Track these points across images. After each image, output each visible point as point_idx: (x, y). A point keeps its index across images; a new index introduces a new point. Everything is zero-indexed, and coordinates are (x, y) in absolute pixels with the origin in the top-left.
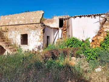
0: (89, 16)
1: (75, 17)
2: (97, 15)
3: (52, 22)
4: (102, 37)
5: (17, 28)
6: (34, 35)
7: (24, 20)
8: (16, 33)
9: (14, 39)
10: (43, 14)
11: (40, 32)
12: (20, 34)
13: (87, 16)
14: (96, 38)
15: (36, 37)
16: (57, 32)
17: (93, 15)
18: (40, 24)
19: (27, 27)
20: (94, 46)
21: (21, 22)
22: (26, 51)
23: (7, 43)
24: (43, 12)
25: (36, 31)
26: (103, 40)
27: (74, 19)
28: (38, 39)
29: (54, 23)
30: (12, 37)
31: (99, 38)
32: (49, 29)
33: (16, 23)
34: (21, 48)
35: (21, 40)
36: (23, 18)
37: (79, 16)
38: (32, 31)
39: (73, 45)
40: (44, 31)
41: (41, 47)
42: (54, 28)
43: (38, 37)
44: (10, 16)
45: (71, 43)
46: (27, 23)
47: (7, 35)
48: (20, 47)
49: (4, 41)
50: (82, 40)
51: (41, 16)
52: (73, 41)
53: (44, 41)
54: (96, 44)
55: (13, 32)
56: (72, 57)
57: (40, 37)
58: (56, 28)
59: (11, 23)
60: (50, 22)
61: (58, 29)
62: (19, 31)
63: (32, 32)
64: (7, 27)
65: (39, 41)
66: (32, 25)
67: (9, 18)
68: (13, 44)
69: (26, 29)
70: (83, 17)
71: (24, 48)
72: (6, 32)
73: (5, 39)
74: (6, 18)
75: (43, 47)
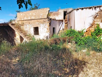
0: (90, 8)
1: (78, 9)
2: (98, 7)
3: (57, 14)
4: (93, 29)
5: (30, 22)
6: (43, 27)
7: (35, 16)
8: (30, 26)
9: (29, 31)
10: (49, 11)
11: (47, 25)
12: (33, 27)
13: (88, 8)
14: (88, 29)
15: (44, 29)
16: (61, 24)
17: (94, 7)
18: (47, 19)
19: (38, 21)
20: (87, 35)
21: (33, 18)
22: (38, 39)
23: (24, 34)
24: (49, 9)
25: (44, 25)
26: (94, 31)
27: (77, 11)
28: (46, 31)
29: (59, 15)
30: (27, 30)
31: (91, 29)
32: (54, 21)
33: (29, 19)
34: (35, 37)
35: (34, 31)
36: (34, 14)
37: (81, 9)
38: (41, 24)
39: (70, 35)
40: (50, 24)
41: (49, 37)
42: (59, 20)
43: (46, 29)
44: (24, 13)
45: (69, 33)
46: (37, 18)
47: (23, 28)
48: (33, 37)
49: (22, 32)
50: (78, 31)
51: (48, 12)
52: (71, 31)
53: (50, 32)
54: (88, 34)
55: (28, 26)
56: (68, 43)
57: (47, 29)
58: (61, 20)
59: (25, 18)
60: (56, 14)
61: (62, 21)
62: (32, 25)
63: (42, 26)
64: (23, 21)
65: (47, 32)
66: (41, 20)
67: (24, 15)
68: (28, 34)
69: (37, 23)
70: (85, 9)
71: (37, 37)
72: (23, 25)
73: (22, 30)
74: (22, 14)
75: (50, 37)
